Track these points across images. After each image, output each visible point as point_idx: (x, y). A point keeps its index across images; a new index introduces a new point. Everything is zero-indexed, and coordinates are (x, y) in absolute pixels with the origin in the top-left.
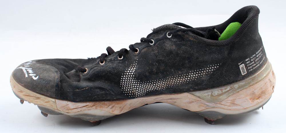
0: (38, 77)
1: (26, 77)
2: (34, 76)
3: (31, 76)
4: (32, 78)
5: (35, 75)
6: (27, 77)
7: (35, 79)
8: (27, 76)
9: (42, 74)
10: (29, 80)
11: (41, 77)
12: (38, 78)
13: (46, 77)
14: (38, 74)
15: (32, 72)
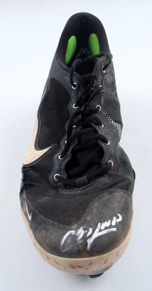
0: (119, 215)
1: (116, 230)
2: (117, 220)
3: (117, 223)
4: (120, 222)
5: (115, 218)
6: (116, 229)
7: (120, 219)
9: (115, 209)
10: (121, 227)
11: (120, 210)
12: (120, 214)
13: (120, 205)
14: (114, 213)
15: (108, 222)
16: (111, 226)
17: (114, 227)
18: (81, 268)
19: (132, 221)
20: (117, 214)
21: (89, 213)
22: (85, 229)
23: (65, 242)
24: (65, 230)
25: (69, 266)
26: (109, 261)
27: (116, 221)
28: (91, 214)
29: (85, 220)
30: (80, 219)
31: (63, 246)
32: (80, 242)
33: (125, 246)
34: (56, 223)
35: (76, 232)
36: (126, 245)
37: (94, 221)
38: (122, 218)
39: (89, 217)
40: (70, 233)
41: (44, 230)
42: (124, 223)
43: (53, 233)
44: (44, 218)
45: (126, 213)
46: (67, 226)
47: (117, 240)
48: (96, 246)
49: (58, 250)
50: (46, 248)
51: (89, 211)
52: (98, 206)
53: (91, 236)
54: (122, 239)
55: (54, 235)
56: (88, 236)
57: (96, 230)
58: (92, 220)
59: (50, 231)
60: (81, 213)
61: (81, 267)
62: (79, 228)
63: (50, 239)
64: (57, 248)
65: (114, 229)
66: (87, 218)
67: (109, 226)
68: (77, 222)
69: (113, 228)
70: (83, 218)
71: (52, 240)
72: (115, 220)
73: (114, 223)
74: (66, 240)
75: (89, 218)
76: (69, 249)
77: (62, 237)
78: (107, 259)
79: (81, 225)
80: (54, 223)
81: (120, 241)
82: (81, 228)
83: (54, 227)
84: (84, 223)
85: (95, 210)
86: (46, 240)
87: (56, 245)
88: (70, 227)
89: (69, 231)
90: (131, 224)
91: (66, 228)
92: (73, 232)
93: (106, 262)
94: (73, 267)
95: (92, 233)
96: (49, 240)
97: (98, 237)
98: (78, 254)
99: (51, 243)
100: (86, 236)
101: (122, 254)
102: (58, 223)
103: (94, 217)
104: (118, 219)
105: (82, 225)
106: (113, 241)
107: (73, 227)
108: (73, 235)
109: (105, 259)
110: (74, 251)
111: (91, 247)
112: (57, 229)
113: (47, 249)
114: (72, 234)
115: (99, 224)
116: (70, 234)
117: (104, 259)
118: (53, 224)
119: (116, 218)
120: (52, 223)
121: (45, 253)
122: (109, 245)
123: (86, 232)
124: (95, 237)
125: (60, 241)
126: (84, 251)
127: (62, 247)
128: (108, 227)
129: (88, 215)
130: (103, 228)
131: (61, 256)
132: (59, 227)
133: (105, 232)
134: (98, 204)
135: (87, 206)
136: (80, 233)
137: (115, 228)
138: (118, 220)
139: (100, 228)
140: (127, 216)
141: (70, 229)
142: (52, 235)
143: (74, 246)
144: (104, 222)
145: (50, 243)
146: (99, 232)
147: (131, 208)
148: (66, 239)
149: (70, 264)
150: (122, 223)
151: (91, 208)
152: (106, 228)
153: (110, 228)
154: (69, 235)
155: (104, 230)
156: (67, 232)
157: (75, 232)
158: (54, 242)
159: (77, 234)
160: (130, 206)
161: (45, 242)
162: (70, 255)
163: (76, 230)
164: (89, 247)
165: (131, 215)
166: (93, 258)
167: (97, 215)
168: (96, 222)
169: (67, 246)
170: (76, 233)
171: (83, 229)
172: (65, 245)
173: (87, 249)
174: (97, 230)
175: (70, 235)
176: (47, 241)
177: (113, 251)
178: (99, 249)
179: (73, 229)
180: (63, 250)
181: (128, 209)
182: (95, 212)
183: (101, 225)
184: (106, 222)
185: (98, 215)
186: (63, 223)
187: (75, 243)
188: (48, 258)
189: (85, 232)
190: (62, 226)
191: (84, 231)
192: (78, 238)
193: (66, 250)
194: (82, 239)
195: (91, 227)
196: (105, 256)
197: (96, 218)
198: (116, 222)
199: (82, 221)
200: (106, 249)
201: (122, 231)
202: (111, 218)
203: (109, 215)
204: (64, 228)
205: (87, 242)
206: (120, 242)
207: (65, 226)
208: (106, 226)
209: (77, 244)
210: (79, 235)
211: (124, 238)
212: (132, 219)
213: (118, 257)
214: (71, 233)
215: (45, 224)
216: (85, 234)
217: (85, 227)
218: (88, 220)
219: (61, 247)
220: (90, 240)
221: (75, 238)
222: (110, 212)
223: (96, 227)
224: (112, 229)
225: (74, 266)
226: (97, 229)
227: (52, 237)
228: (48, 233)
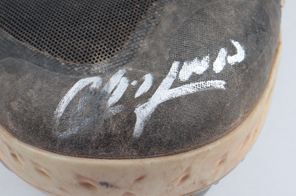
0: (236, 44)
1: (223, 87)
2: (229, 57)
3: (227, 65)
4: (238, 65)
5: (223, 52)
6: (224, 83)
7: (240, 56)
8: (220, 84)
9: (225, 27)
10: (238, 81)
11: (241, 32)
12: (241, 43)
13: (243, 18)
14: (223, 39)
15: (202, 61)
16: (209, 74)
17: (219, 76)
18: (109, 189)
19: (274, 71)
20: (230, 42)
21: (148, 31)
22: (130, 76)
23: (67, 109)
24: (71, 74)
25: (75, 182)
26: (195, 177)
27: (227, 61)
28: (152, 34)
29: (132, 50)
30: (118, 46)
31: (61, 119)
32: (113, 111)
33: (248, 137)
34: (46, 53)
35: (105, 82)
36: (251, 137)
37: (160, 54)
38: (246, 53)
39: (145, 41)
40: (86, 84)
41: (9, 72)
42: (250, 69)
43: (34, 83)
44: (10, 37)
45: (257, 40)
46: (77, 65)
47: (224, 117)
48: (161, 126)
49: (46, 132)
50: (11, 124)
51: (146, 26)
52: (174, 14)
53: (147, 97)
54: (241, 115)
55: (37, 87)
56: (137, 95)
57: (164, 80)
58: (154, 52)
59: (27, 76)
60: (123, 30)
61: (112, 186)
62: (113, 71)
63: (23, 99)
64: (45, 127)
65: (217, 82)
66: (141, 45)
67: (205, 72)
68: (110, 53)
69: (214, 79)
70: (127, 44)
71: (29, 101)
72: (223, 59)
73: (218, 66)
74: (72, 103)
75: (144, 45)
76: (80, 130)
77: (60, 93)
78: (189, 169)
79: (121, 63)
80: (39, 53)
81: (232, 120)
82: (120, 71)
83: (39, 65)
84: (130, 58)
85: (165, 24)
86: (10, 101)
87: (40, 118)
88: (86, 68)
89: (84, 77)
90: (270, 77)
91: (76, 69)
92: (95, 81)
93: (185, 178)
94: (87, 185)
95: (152, 87)
96: (19, 102)
97: (167, 101)
98: (104, 147)
99: (25, 111)
100: (134, 95)
101: (236, 162)
102: (52, 54)
103: (161, 44)
104: (232, 55)
105: (124, 64)
106: (214, 119)
107: (96, 68)
108: (95, 90)
109: (185, 169)
110: (94, 138)
111: (145, 127)
112: (46, 70)
113: (13, 127)
114: (92, 86)
115: (175, 65)
116: (86, 87)
117: (182, 168)
118: (37, 55)
119: (226, 53)
120: (33, 52)
121: (5, 140)
122: (199, 127)
123: (134, 83)
124: (160, 102)
125: (55, 106)
126: (124, 137)
127: (57, 121)
128: (202, 75)
129: (142, 36)
130: (184, 75)
131: (53, 150)
132: (55, 67)
133: (189, 89)
134: (175, 8)
135: (143, 10)
136: (115, 85)
137: (221, 81)
138: (233, 60)
139: (178, 75)
140: (261, 51)
141: (85, 73)
142: (32, 88)
143: (95, 123)
144: (191, 59)
145: (22, 111)
146: (172, 88)
147: (274, 30)
148: (71, 99)
149: (79, 176)
150: (244, 67)
151: (154, 18)
152: (195, 78)
153: (206, 80)
154: (83, 90)
155: (187, 82)
156: (76, 80)
157: (101, 83)
158: (35, 108)
159: (105, 88)
160: (271, 22)
161: (9, 108)
162: (82, 148)
163: (105, 76)
164: (138, 128)
165: (273, 51)
166: (148, 162)
167: (171, 37)
168: (167, 58)
169: (73, 120)
170: (102, 86)
171: (124, 76)
172: (68, 117)
173: (134, 134)
174: (168, 81)
175: (86, 90)
176: (15, 105)
177: (210, 147)
178: (168, 138)
179: (95, 75)
180: (62, 131)
181: (264, 30)
182: (164, 29)
183: (180, 69)
184: (196, 60)
185: (172, 39)
186: (66, 55)
187: (99, 114)
188: (14, 155)
189: (130, 83)
190: (63, 64)
191: (127, 81)
192: (108, 100)
193: (68, 133)
194: (120, 102)
195: (151, 71)
196: (185, 159)
197: (168, 47)
198: (224, 64)
199: (125, 53)
200: (189, 139)
201: (242, 93)
202: (211, 50)
203: (207, 41)
204: (69, 68)
205: (135, 114)
206: (233, 124)
207: (71, 63)
208: (194, 73)
209: (104, 117)
210: (112, 92)
211: (245, 113)
212: (276, 65)
213: (222, 168)
214: (90, 85)
215: (12, 55)
216: (131, 90)
217: (131, 69)
218: (141, 51)
219: (55, 123)
220: (144, 108)
221: (100, 99)
222: (210, 34)
223: (165, 72)
224: (212, 82)
225: (90, 182)
226: (167, 78)
227: (31, 93)
228: (20, 81)
